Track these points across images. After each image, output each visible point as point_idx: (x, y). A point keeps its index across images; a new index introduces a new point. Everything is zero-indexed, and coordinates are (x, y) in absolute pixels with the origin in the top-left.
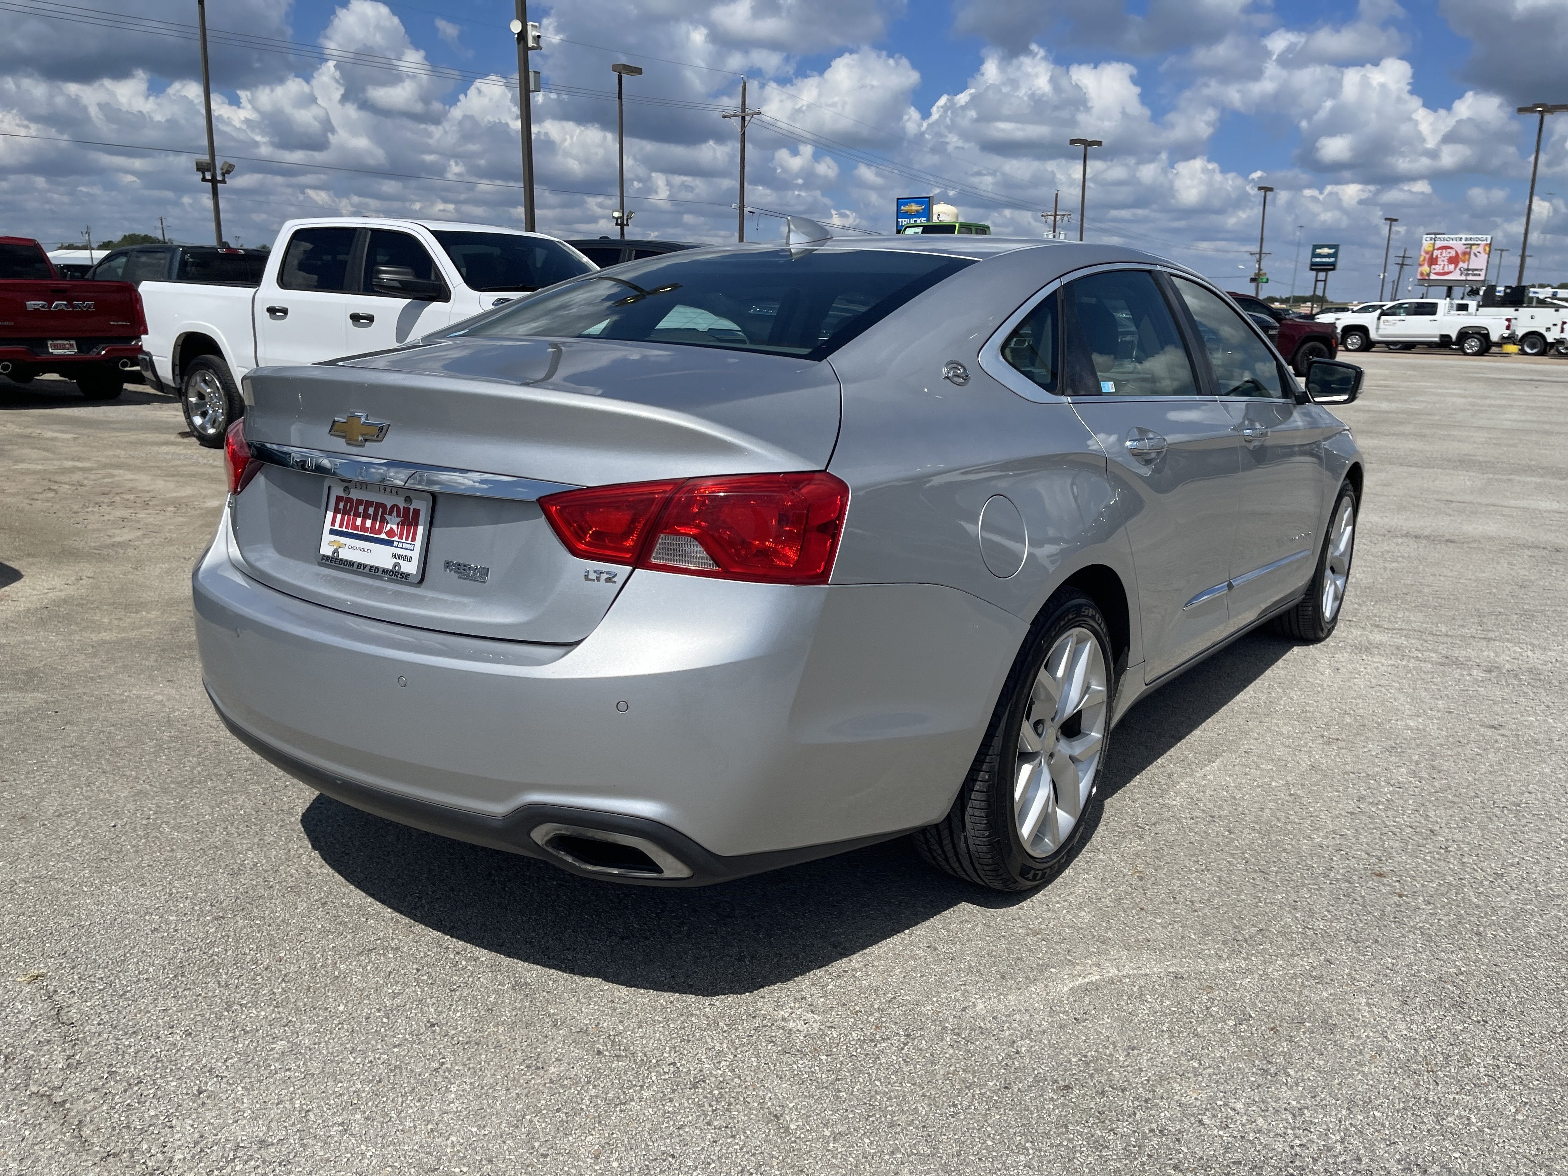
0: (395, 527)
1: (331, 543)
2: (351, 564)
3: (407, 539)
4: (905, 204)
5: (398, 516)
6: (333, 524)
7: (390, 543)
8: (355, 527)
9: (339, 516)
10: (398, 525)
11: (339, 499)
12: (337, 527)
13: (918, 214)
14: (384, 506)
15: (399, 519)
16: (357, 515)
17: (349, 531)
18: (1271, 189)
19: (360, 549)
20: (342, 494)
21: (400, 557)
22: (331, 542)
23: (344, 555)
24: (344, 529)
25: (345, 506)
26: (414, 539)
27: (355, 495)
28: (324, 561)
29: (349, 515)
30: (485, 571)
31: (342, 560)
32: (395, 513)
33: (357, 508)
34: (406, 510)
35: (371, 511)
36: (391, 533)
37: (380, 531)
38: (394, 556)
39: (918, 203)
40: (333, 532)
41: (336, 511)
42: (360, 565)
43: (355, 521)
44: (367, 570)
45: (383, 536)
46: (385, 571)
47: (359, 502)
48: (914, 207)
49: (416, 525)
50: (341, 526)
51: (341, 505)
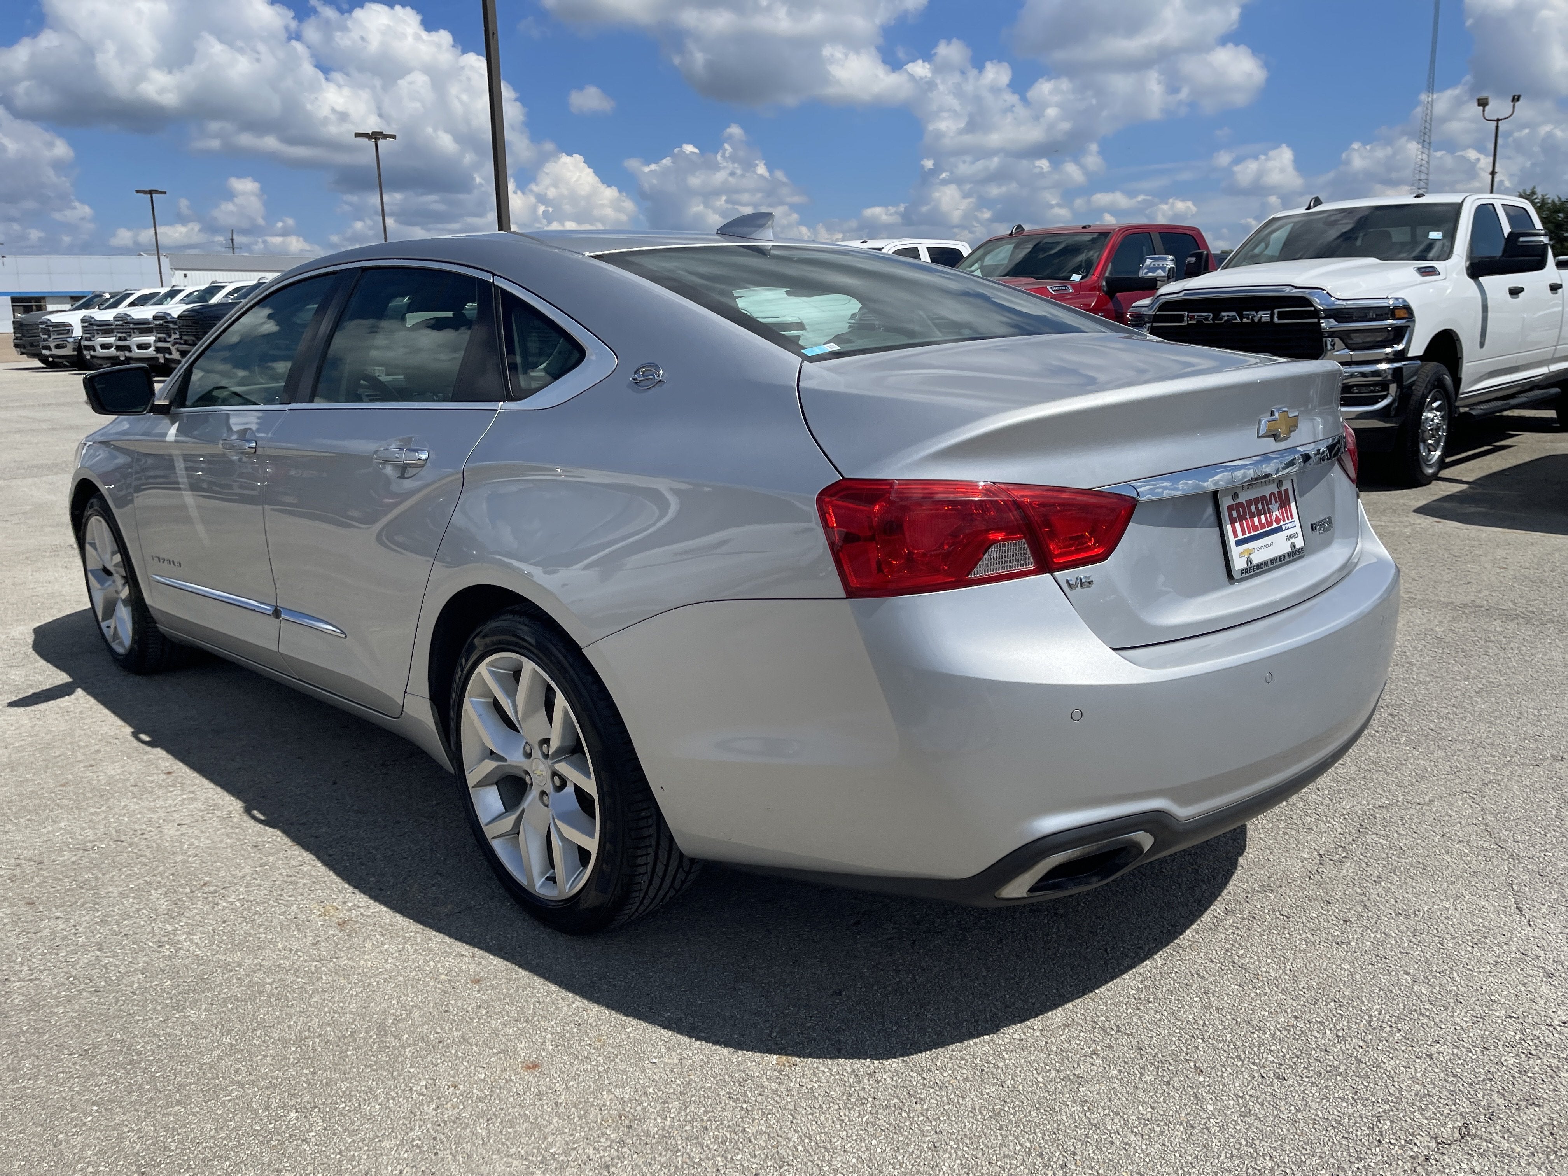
0: (1278, 513)
1: (1241, 555)
2: (1265, 563)
3: (1288, 519)
5: (1276, 502)
6: (1235, 535)
7: (1279, 529)
8: (1256, 528)
9: (1237, 525)
10: (1279, 510)
11: (1230, 508)
12: (1241, 537)
14: (1265, 498)
15: (1278, 505)
16: (1252, 516)
17: (1253, 534)
19: (1266, 546)
20: (1231, 502)
21: (1291, 537)
22: (1241, 553)
23: (1257, 559)
24: (1248, 535)
25: (1238, 513)
26: (1292, 518)
27: (1243, 498)
28: (1244, 575)
29: (1246, 519)
30: (1330, 520)
31: (1258, 565)
32: (1273, 501)
33: (1250, 509)
34: (1280, 493)
35: (1259, 507)
36: (1278, 520)
37: (1272, 522)
38: (1288, 538)
40: (1239, 543)
41: (1233, 522)
42: (1273, 560)
43: (1253, 522)
44: (1278, 562)
45: (1275, 525)
46: (1289, 555)
47: (1249, 503)
49: (1289, 504)
50: (1244, 533)
51: (1235, 514)
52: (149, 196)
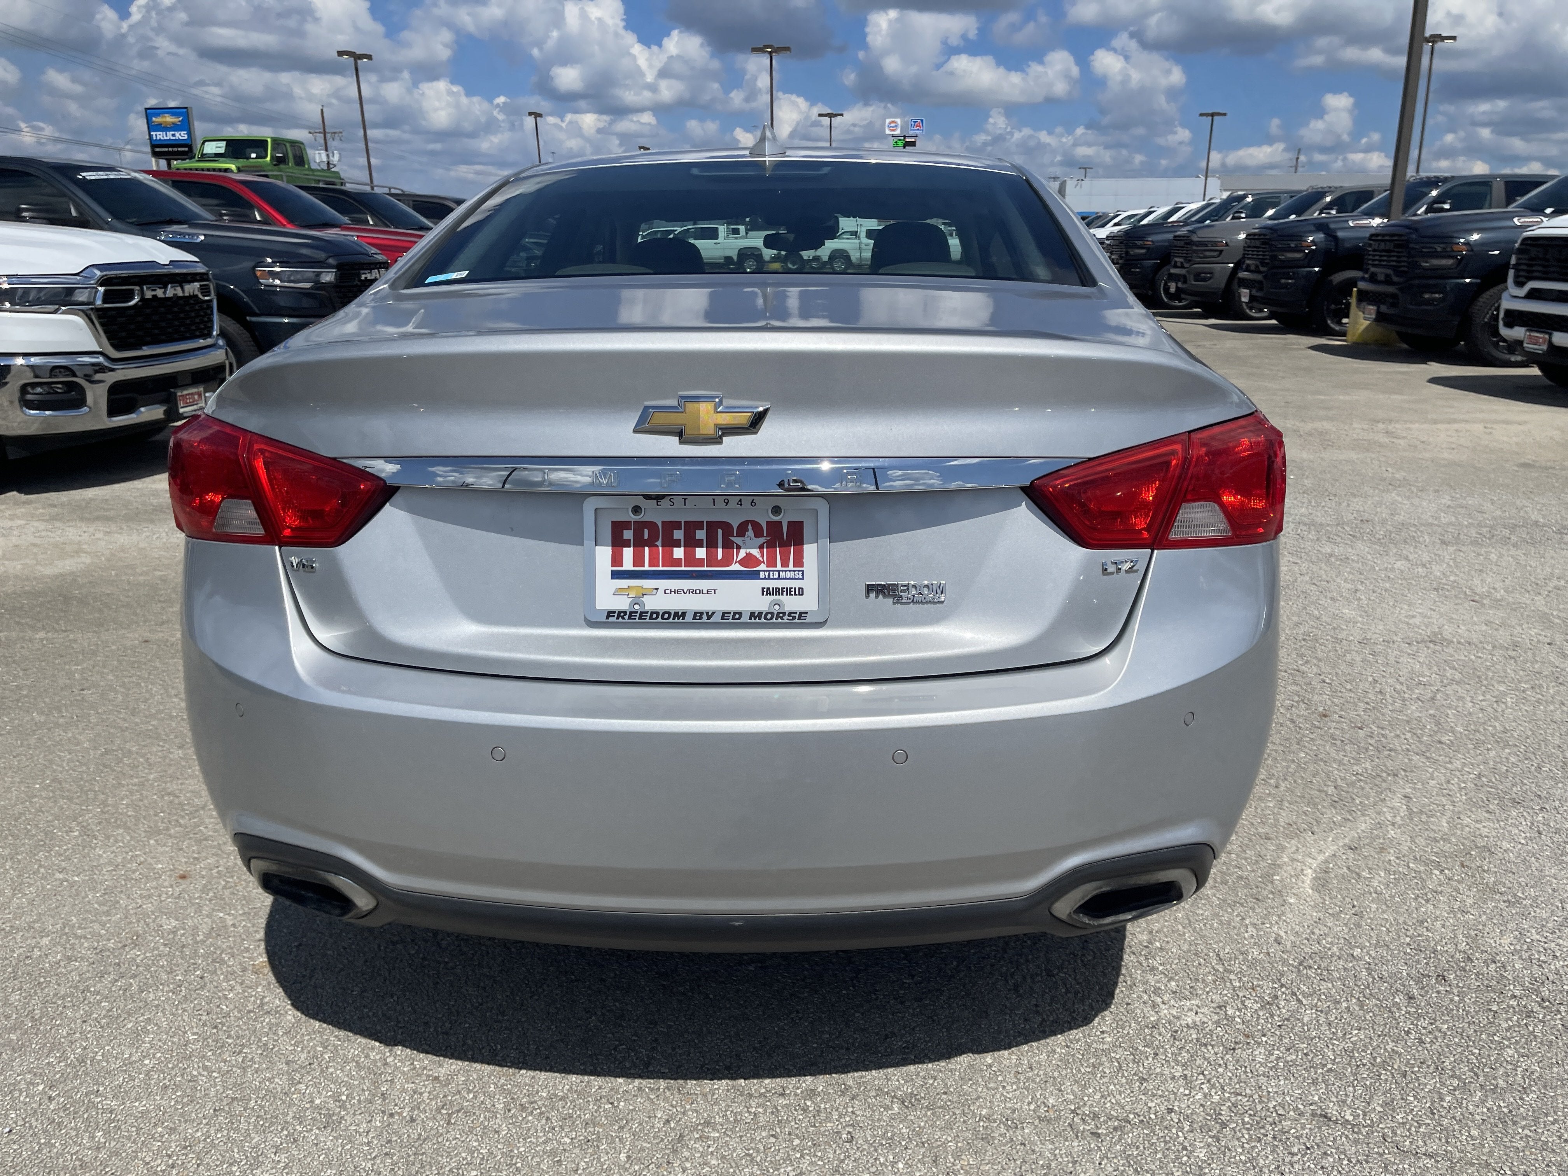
0: (755, 552)
2: (678, 614)
3: (785, 563)
4: (158, 115)
5: (759, 535)
6: (616, 563)
7: (755, 575)
8: (670, 562)
9: (628, 550)
10: (761, 547)
11: (620, 526)
12: (625, 566)
13: (175, 127)
14: (726, 527)
15: (762, 540)
16: (670, 544)
17: (657, 568)
18: (540, 115)
19: (677, 592)
20: (622, 517)
21: (778, 591)
23: (651, 604)
24: (642, 568)
25: (639, 535)
26: (799, 563)
27: (659, 515)
28: (611, 619)
29: (652, 546)
31: (656, 613)
32: (751, 533)
33: (668, 535)
34: (775, 525)
35: (701, 534)
36: (749, 560)
37: (727, 561)
38: (767, 592)
39: (173, 114)
40: (617, 575)
41: (620, 544)
42: (698, 614)
43: (667, 554)
44: (716, 618)
45: (736, 567)
46: (756, 615)
47: (672, 526)
48: (169, 119)
49: (801, 543)
50: (635, 563)
51: (629, 535)
52: (1210, 118)
